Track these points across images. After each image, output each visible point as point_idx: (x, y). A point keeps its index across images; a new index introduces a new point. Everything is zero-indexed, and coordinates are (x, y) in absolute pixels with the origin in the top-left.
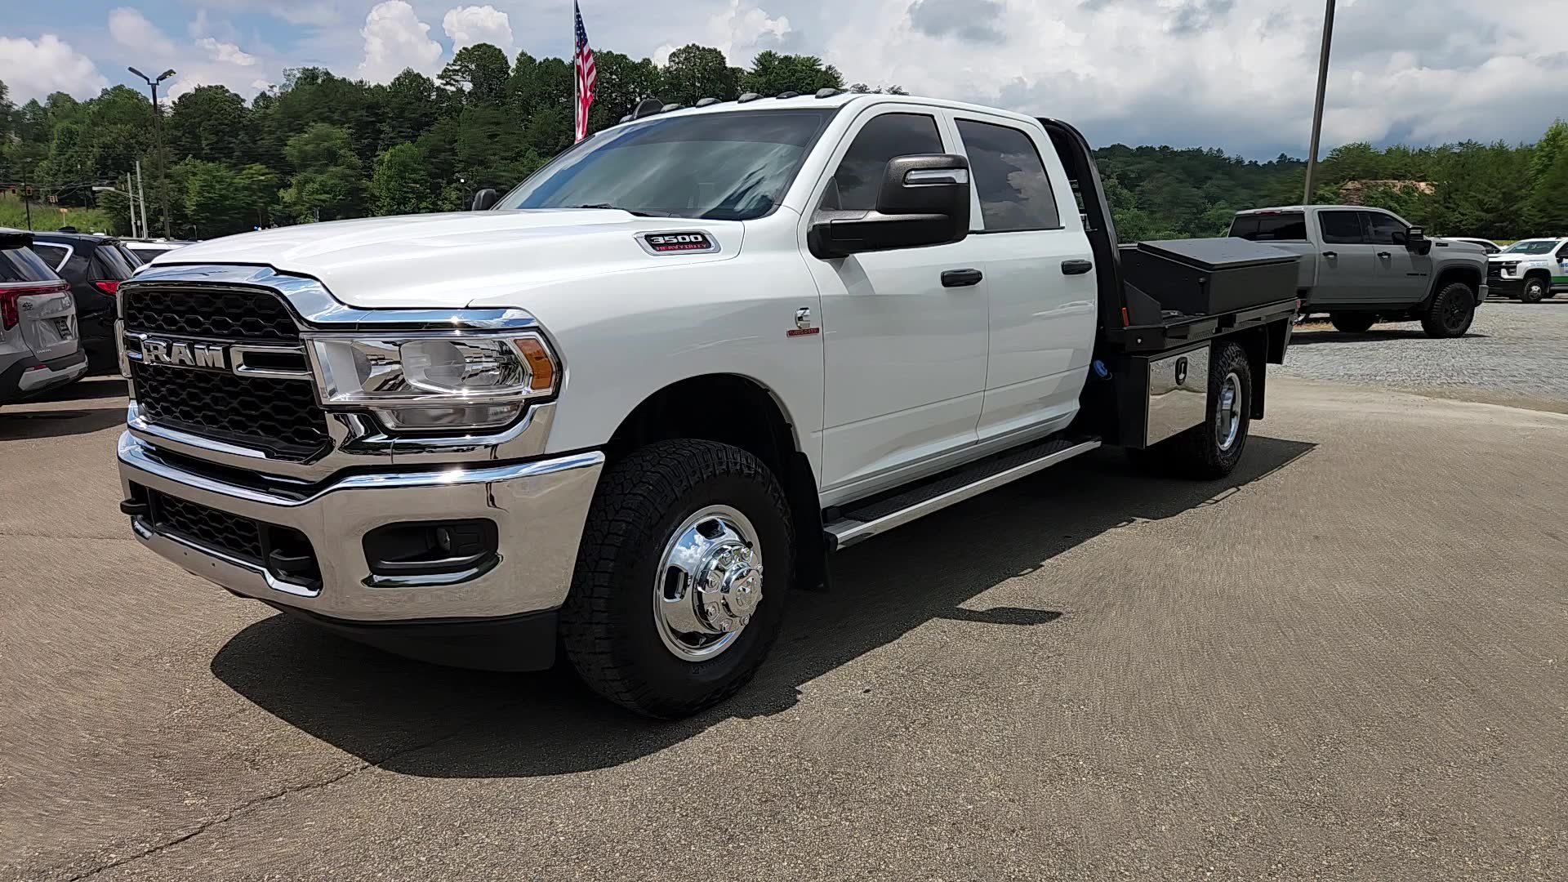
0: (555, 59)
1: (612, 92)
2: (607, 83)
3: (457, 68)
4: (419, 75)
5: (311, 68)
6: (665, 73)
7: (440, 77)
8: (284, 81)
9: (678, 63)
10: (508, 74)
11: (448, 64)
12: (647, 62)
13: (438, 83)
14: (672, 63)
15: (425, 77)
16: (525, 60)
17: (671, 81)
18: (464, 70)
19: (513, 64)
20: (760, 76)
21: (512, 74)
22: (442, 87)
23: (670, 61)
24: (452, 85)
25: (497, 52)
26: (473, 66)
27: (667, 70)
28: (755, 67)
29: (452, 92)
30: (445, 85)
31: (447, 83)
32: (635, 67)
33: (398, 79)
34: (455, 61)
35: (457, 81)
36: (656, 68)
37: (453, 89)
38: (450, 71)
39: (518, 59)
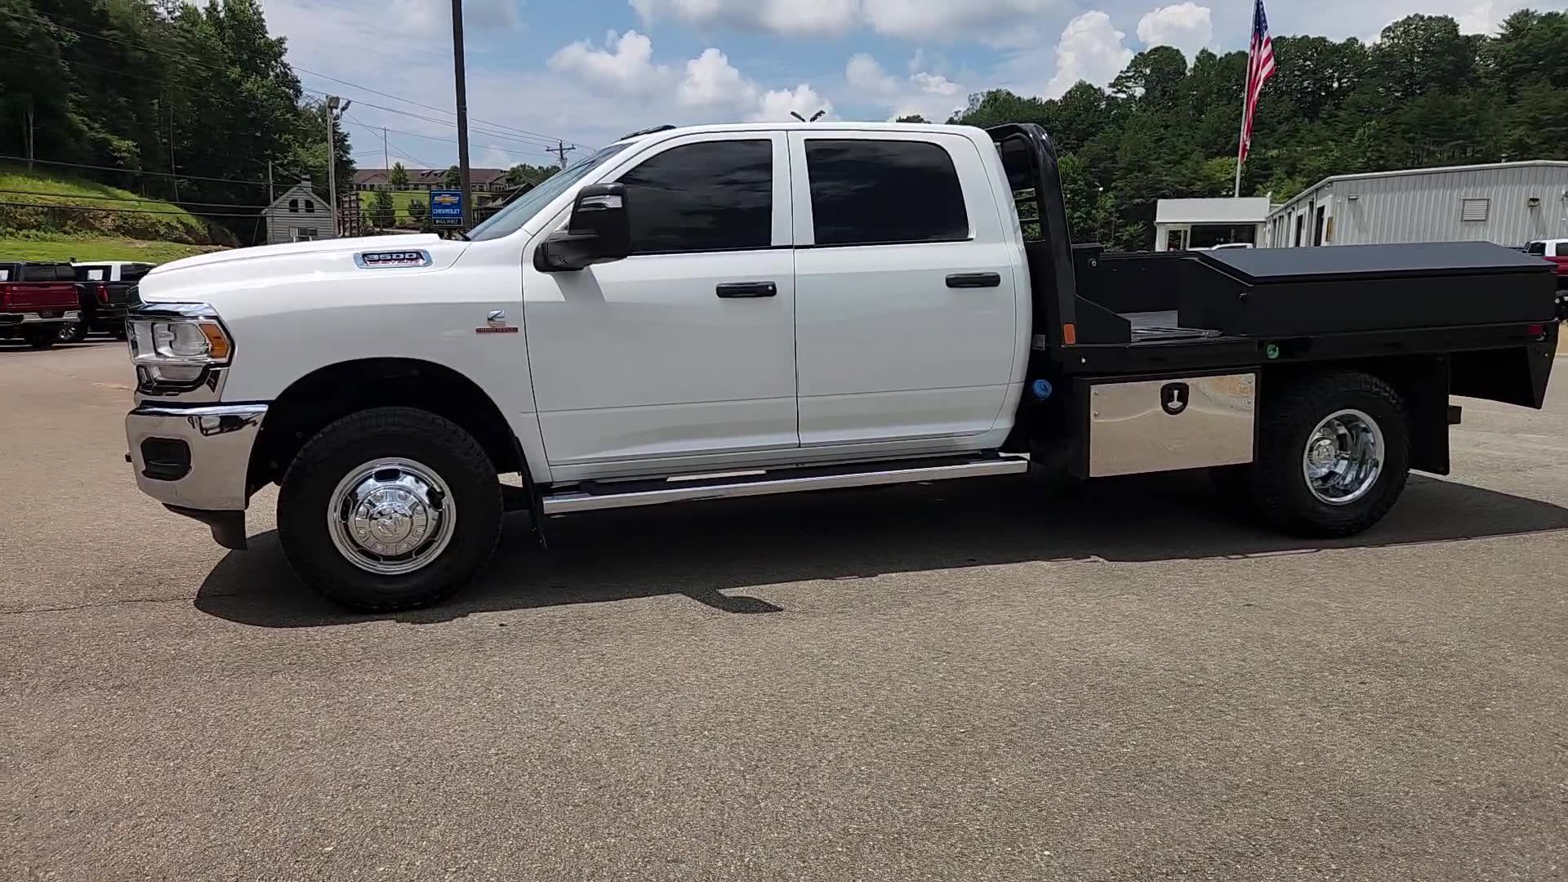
0: (1239, 53)
1: (1304, 81)
2: (1299, 70)
3: (1130, 74)
4: (1090, 86)
5: (994, 90)
6: (1374, 51)
7: (1112, 85)
8: (968, 106)
9: (1393, 38)
10: (1185, 74)
11: (1122, 72)
12: (1352, 41)
13: (1108, 91)
14: (1386, 40)
15: (1096, 87)
16: (1205, 57)
17: (1380, 59)
18: (1139, 75)
19: (1191, 63)
20: (1509, 40)
21: (1189, 74)
22: (1114, 95)
23: (1382, 37)
24: (1124, 92)
25: (1175, 52)
26: (1148, 71)
27: (1378, 48)
28: (1503, 31)
29: (1123, 99)
30: (1116, 93)
31: (1119, 91)
32: (1336, 49)
33: (1069, 92)
34: (1128, 68)
35: (1127, 87)
36: (1362, 46)
37: (1124, 96)
38: (1122, 78)
39: (1197, 58)
